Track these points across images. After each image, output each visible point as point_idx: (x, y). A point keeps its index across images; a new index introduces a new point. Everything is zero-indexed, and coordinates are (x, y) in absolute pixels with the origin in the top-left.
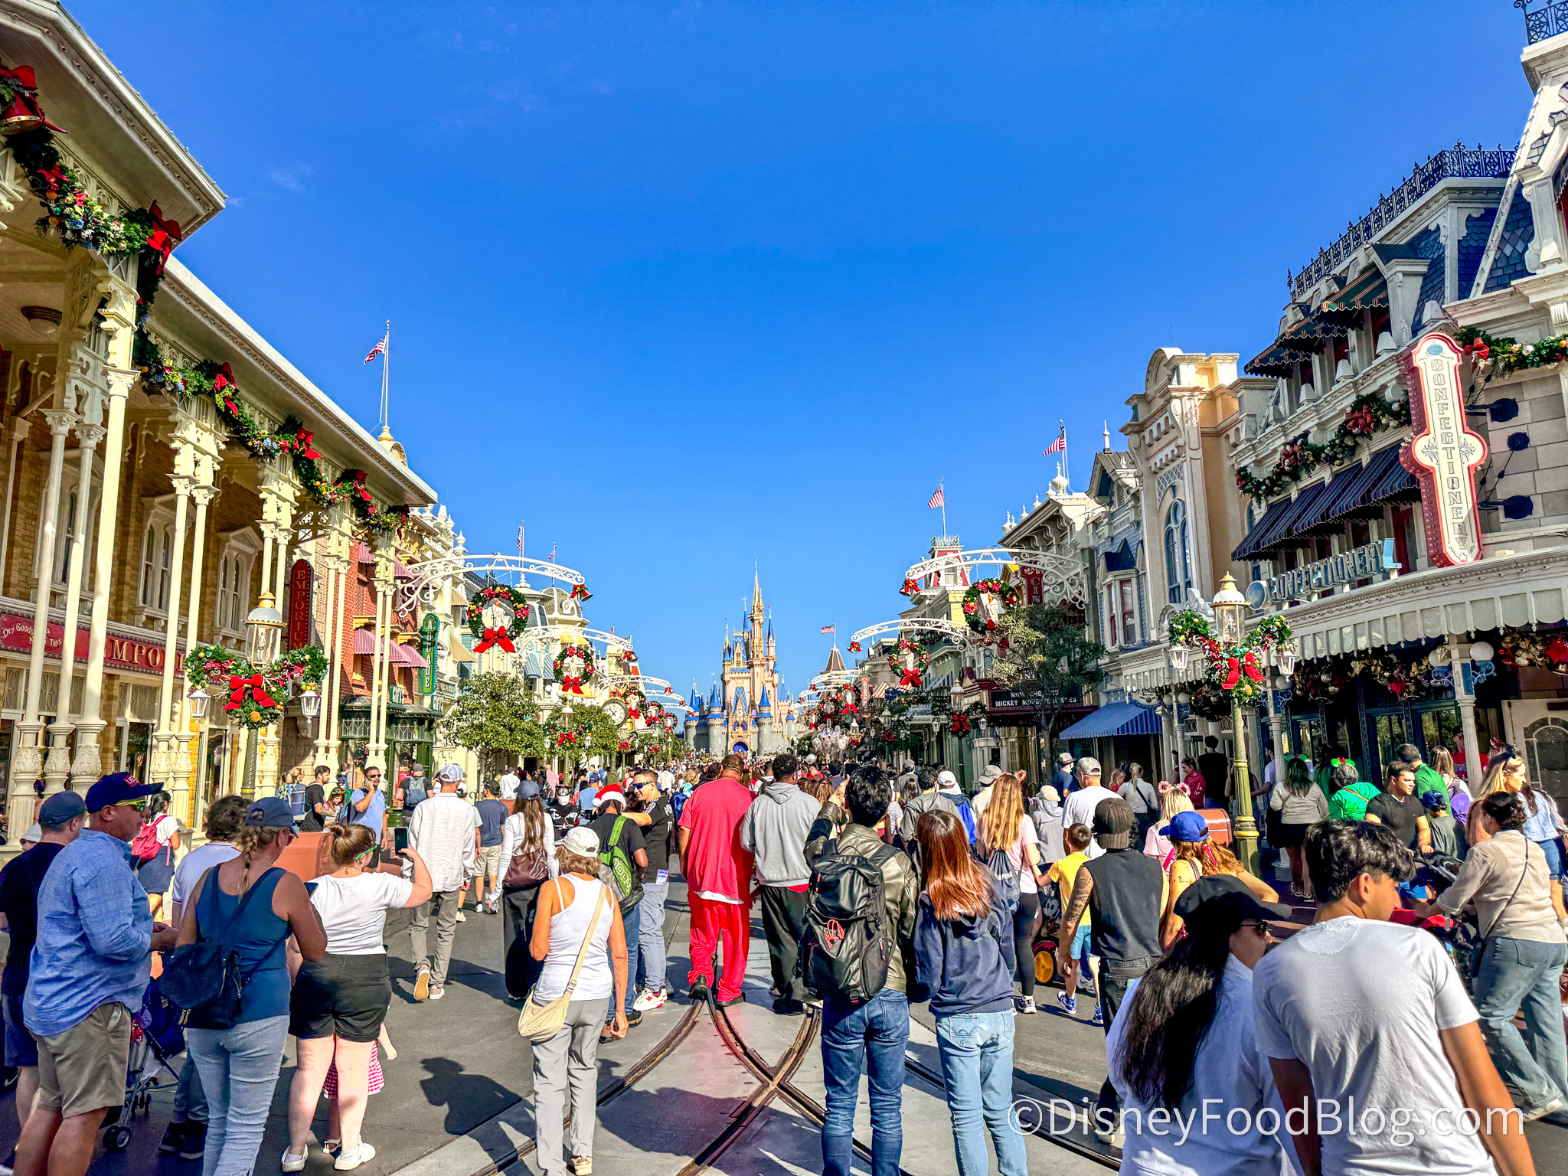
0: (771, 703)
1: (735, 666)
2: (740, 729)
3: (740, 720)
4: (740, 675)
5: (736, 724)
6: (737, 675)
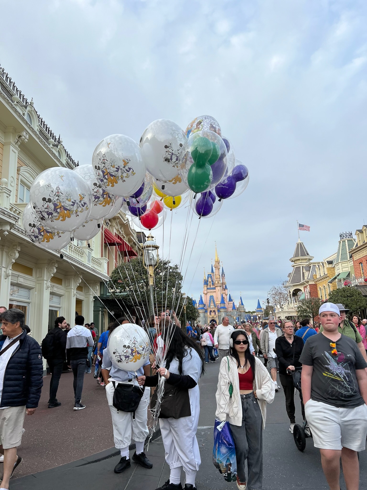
0: (226, 302)
1: (209, 287)
2: (213, 314)
3: (213, 310)
4: (211, 291)
5: (211, 311)
6: (210, 291)
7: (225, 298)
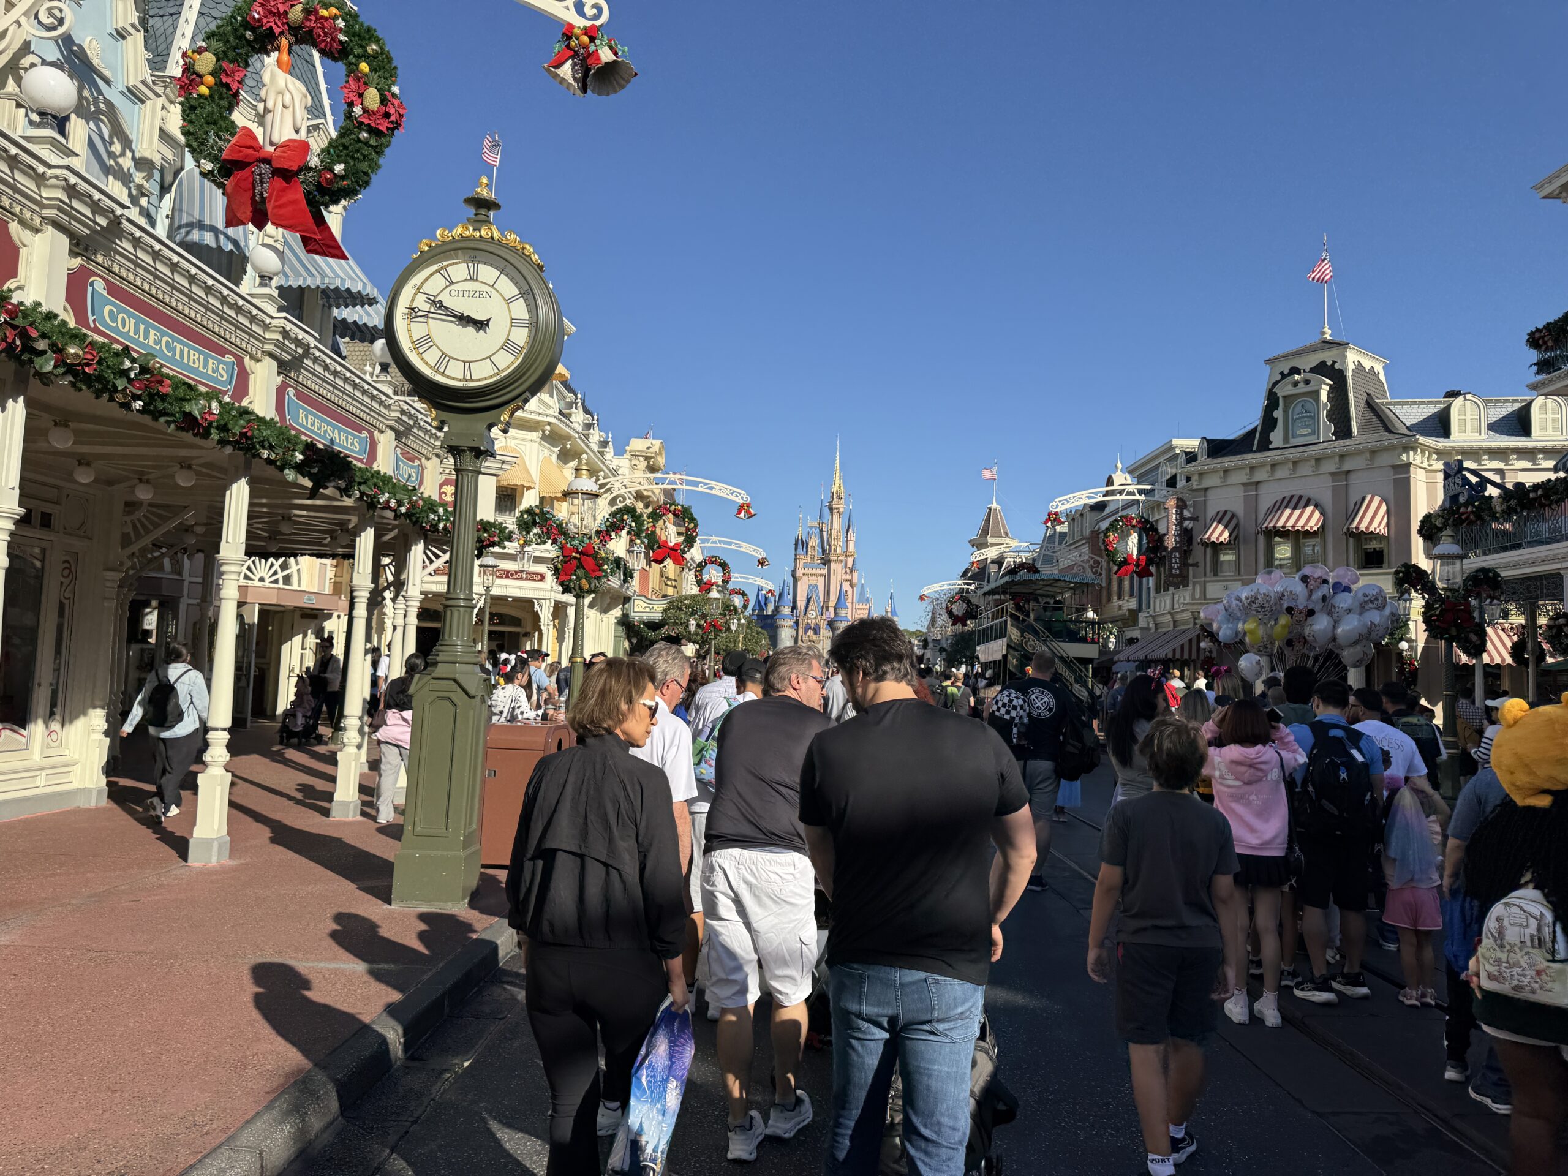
0: (849, 605)
1: (808, 561)
2: (811, 633)
4: (814, 572)
5: (808, 627)
6: (810, 571)
7: (850, 593)
